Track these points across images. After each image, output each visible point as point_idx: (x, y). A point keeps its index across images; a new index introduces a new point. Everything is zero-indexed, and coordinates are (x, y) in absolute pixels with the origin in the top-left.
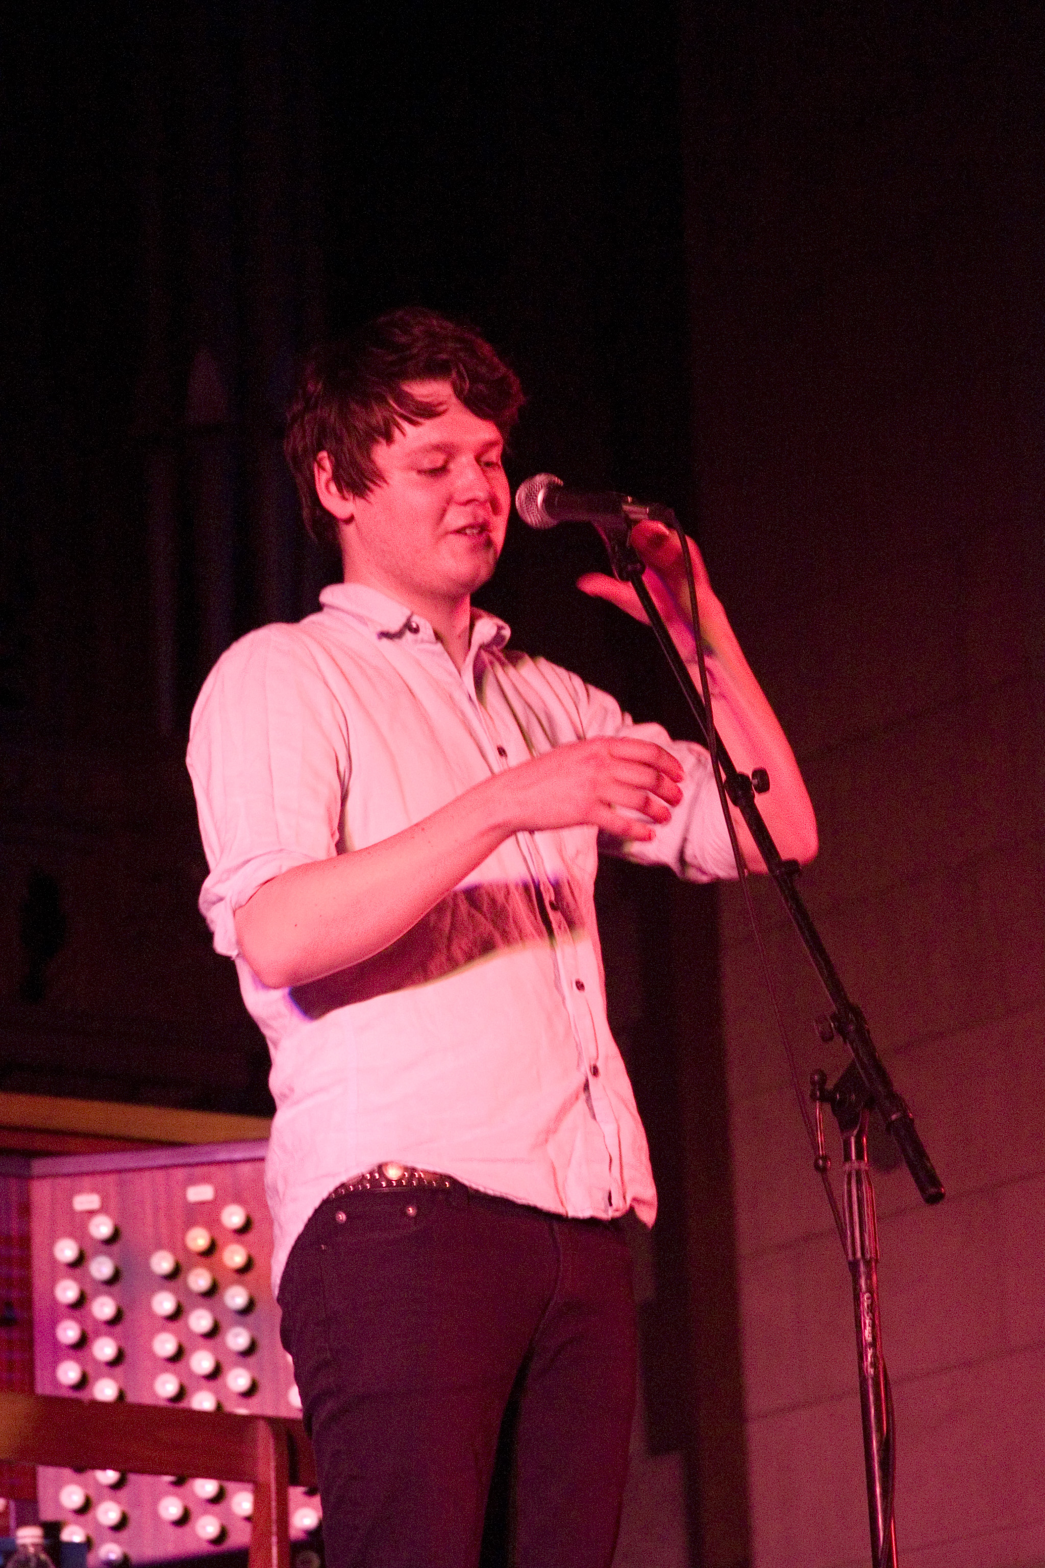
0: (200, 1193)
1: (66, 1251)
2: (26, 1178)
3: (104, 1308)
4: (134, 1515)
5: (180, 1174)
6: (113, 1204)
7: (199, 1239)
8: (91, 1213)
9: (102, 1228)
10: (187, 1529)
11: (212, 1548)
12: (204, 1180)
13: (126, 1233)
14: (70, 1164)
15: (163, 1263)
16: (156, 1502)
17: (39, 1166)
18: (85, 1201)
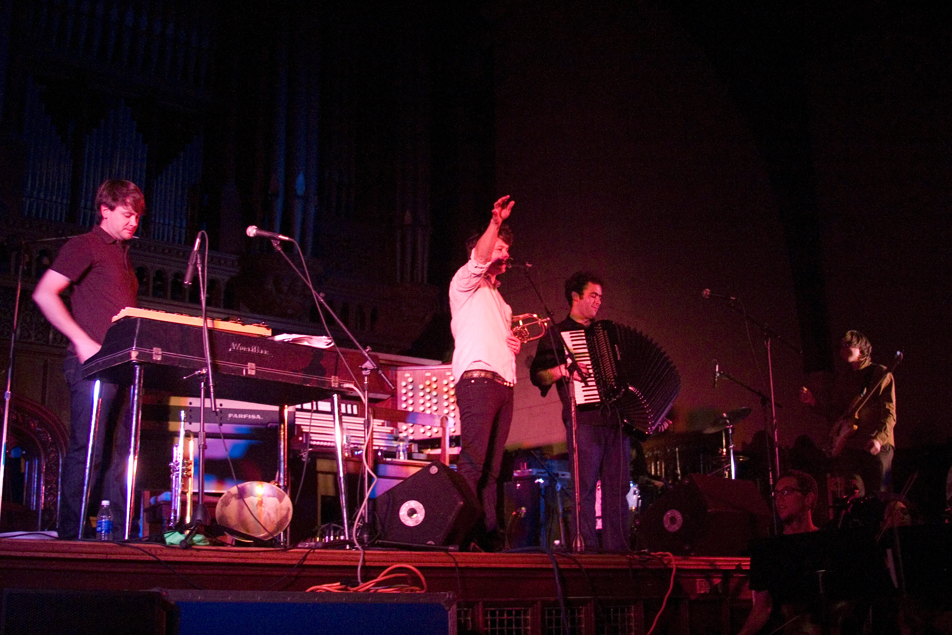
0: (428, 374)
1: (404, 384)
2: (396, 370)
3: (410, 394)
4: (415, 431)
5: (425, 370)
6: (412, 376)
7: (428, 383)
8: (408, 377)
9: (410, 380)
10: (424, 434)
11: (429, 438)
12: (429, 372)
13: (415, 381)
14: (404, 368)
15: (421, 387)
16: (419, 429)
17: (399, 368)
18: (407, 375)
